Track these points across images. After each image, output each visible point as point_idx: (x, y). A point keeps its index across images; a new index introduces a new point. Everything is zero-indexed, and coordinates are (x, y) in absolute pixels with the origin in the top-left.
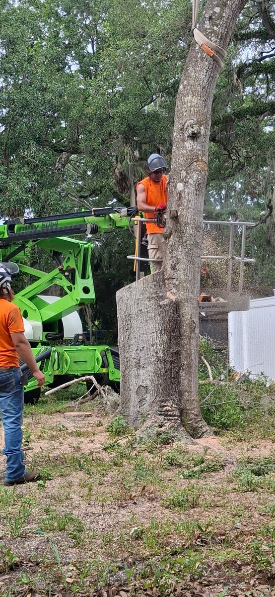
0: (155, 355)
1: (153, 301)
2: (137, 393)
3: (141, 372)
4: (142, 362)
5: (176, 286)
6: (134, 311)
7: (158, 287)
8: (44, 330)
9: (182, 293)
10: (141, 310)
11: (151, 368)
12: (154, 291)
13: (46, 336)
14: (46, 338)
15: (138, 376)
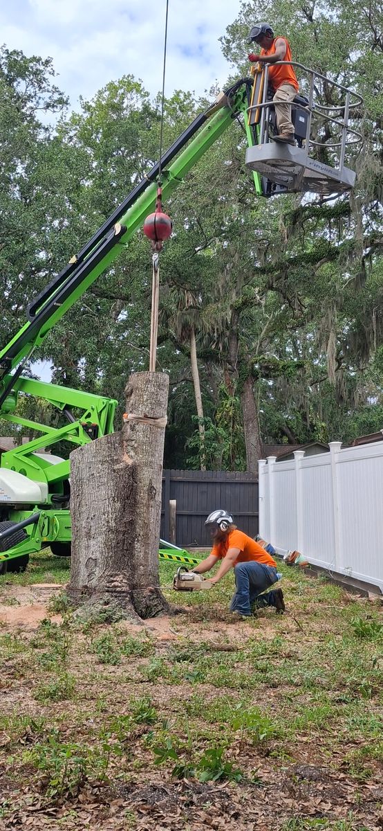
0: (106, 524)
1: (106, 465)
2: (87, 566)
3: (92, 542)
4: (93, 532)
5: (134, 449)
6: (85, 475)
7: (113, 449)
8: (50, 492)
9: (141, 456)
10: (93, 475)
11: (101, 539)
12: (107, 454)
13: (52, 497)
14: (51, 500)
15: (88, 547)
